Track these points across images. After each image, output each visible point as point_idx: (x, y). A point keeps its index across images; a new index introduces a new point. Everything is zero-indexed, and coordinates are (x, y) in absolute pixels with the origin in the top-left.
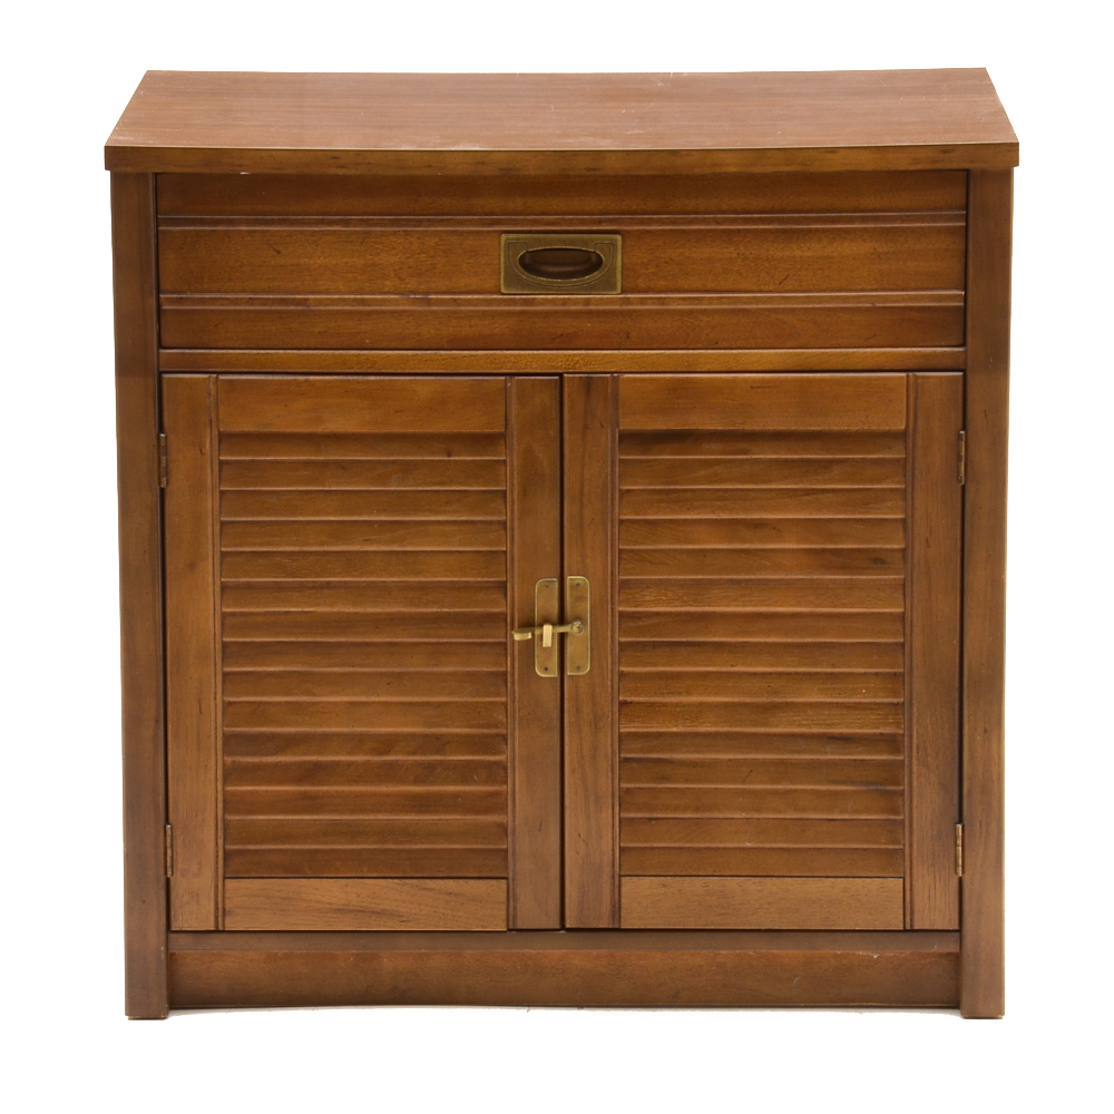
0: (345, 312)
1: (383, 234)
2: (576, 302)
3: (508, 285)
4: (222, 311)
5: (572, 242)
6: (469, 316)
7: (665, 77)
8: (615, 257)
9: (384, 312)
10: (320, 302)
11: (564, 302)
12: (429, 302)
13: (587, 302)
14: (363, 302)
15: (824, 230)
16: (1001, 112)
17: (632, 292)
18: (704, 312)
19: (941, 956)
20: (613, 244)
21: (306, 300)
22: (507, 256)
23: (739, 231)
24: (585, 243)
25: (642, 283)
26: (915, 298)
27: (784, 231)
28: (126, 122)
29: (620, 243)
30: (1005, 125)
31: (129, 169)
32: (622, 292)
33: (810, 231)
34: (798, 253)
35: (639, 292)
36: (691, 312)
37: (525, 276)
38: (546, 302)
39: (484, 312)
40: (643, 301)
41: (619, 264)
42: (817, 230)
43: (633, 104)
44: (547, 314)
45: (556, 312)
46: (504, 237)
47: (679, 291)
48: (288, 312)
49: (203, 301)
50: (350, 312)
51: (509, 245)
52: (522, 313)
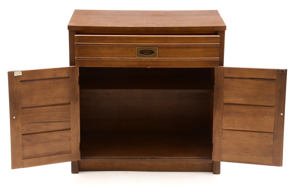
0: (108, 61)
1: (115, 47)
2: (149, 59)
3: (137, 56)
4: (86, 60)
5: (149, 48)
6: (130, 61)
7: (163, 11)
8: (156, 51)
9: (115, 61)
10: (104, 59)
11: (147, 59)
12: (123, 59)
13: (152, 59)
14: (111, 59)
15: (194, 47)
16: (222, 19)
17: (160, 57)
18: (172, 61)
19: (210, 163)
20: (156, 49)
21: (101, 58)
22: (137, 51)
23: (179, 47)
24: (151, 49)
25: (161, 56)
26: (210, 59)
27: (187, 47)
28: (71, 21)
29: (157, 49)
30: (223, 22)
31: (72, 30)
32: (158, 57)
33: (191, 47)
34: (189, 51)
35: (161, 57)
36: (170, 61)
37: (141, 54)
38: (144, 59)
39: (133, 61)
40: (161, 59)
41: (157, 52)
42: (193, 47)
43: (158, 17)
44: (144, 61)
45: (146, 61)
46: (137, 47)
47: (168, 57)
48: (98, 60)
49: (83, 58)
50: (109, 61)
51: (138, 49)
52: (140, 61)
